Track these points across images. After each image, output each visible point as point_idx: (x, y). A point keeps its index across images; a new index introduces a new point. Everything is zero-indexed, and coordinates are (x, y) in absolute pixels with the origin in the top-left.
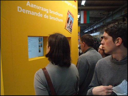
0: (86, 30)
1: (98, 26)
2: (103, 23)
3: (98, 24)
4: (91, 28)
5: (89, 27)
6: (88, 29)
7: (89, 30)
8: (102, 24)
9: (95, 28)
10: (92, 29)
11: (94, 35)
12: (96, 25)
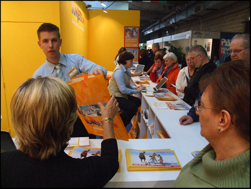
0: (149, 29)
1: (182, 17)
2: (197, 9)
3: (180, 12)
4: (160, 23)
5: (156, 22)
6: (154, 26)
7: (157, 29)
8: (192, 12)
9: (173, 24)
10: (163, 26)
11: (173, 39)
12: (174, 16)
